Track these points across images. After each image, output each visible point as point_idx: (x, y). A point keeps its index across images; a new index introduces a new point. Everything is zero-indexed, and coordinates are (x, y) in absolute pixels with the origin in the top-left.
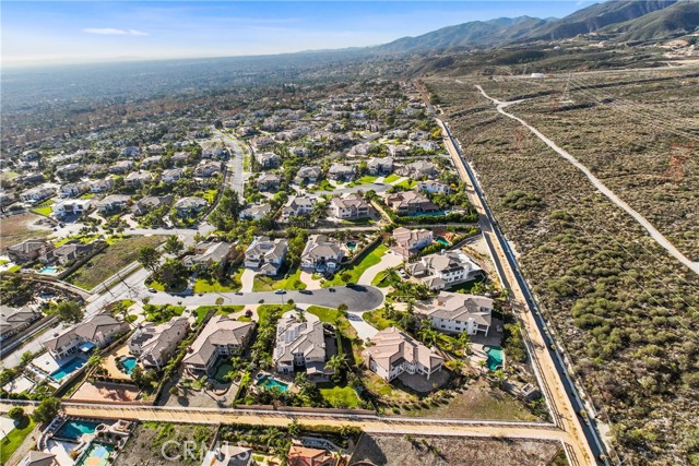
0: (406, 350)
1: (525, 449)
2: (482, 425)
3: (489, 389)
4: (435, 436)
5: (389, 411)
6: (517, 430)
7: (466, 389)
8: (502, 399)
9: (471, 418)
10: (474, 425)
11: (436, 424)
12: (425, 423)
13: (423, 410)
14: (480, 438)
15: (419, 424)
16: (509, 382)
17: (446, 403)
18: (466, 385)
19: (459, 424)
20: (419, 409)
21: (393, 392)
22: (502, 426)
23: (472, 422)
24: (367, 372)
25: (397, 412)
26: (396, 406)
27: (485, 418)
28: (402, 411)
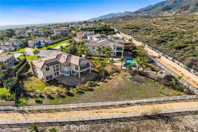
0: (62, 57)
1: (188, 125)
2: (129, 105)
3: (131, 77)
4: (73, 123)
5: (32, 101)
6: (168, 105)
7: (110, 79)
8: (143, 82)
9: (117, 99)
10: (121, 106)
11: (78, 109)
12: (65, 110)
13: (68, 98)
14: (129, 119)
15: (59, 111)
16: (145, 71)
17: (91, 90)
18: (111, 77)
19: (103, 107)
20: (63, 97)
21: (46, 88)
22: (151, 103)
23: (118, 103)
24: (32, 78)
25: (38, 102)
26: (41, 97)
27: (131, 98)
28: (46, 100)
